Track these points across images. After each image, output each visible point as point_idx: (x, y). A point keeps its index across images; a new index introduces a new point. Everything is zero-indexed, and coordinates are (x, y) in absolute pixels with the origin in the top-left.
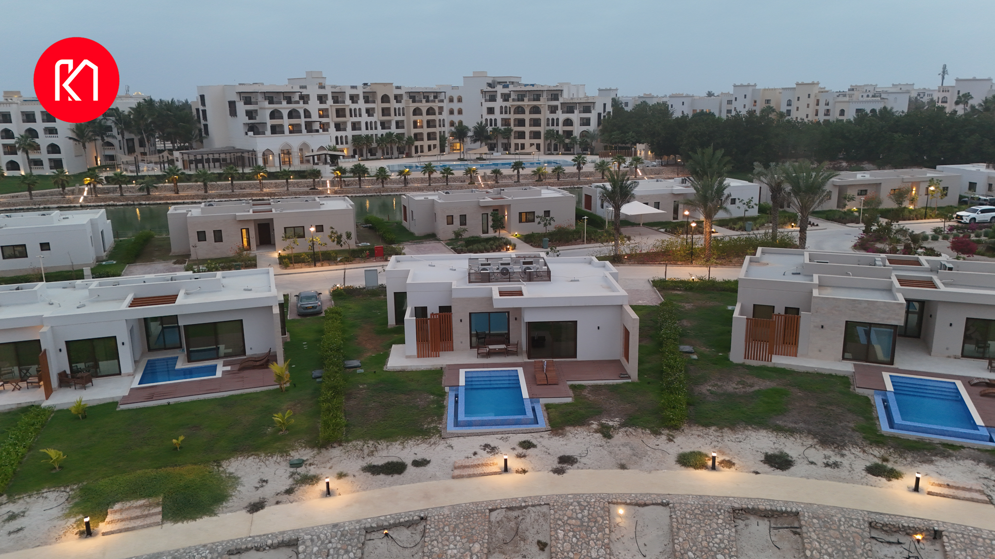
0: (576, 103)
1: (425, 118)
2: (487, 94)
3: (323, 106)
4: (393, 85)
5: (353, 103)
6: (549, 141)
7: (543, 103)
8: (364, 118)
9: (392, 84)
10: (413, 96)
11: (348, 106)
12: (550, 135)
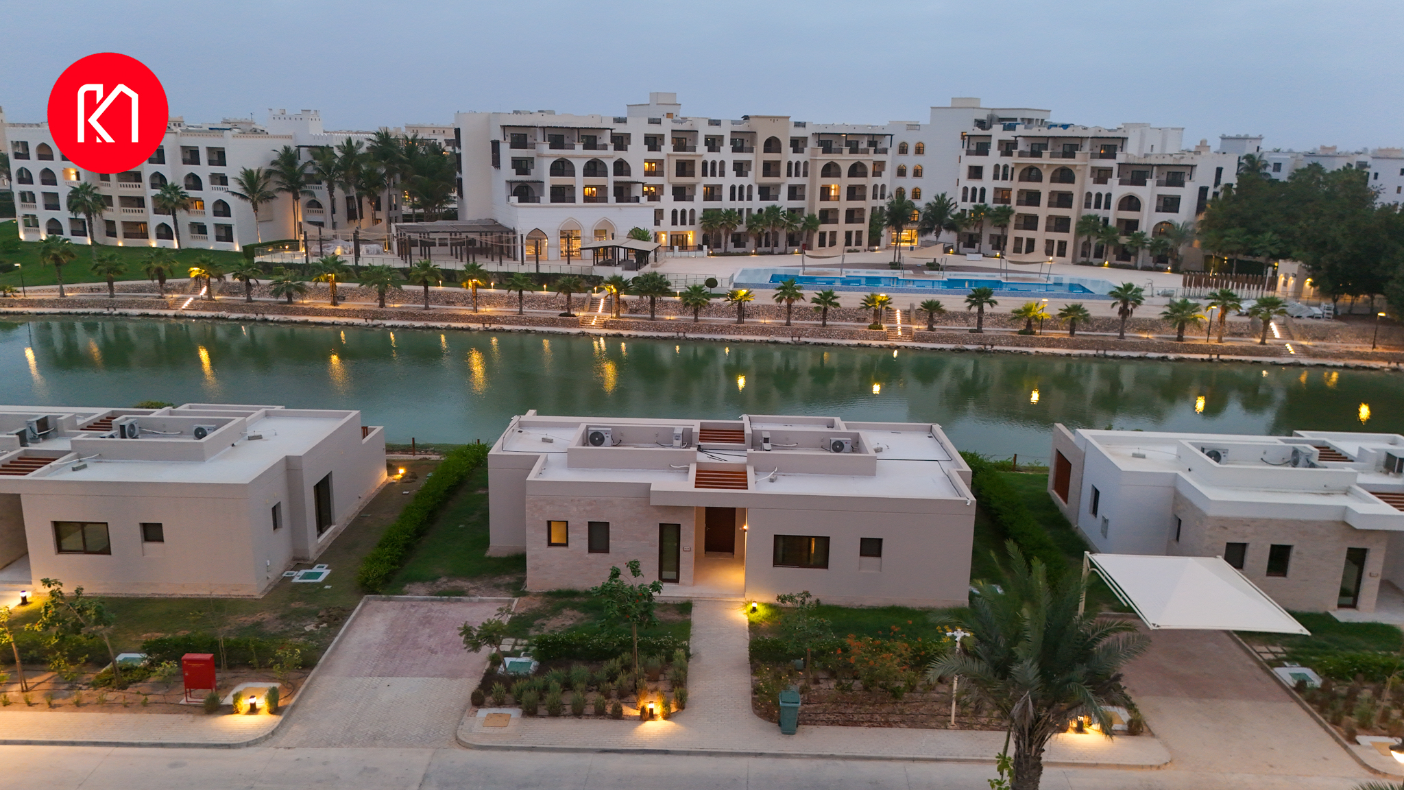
0: (1153, 166)
1: (846, 181)
2: (974, 143)
3: (654, 155)
4: (790, 120)
5: (709, 150)
6: (1085, 238)
7: (1082, 162)
8: (730, 179)
9: (788, 117)
10: (826, 142)
11: (701, 156)
12: (1088, 225)
